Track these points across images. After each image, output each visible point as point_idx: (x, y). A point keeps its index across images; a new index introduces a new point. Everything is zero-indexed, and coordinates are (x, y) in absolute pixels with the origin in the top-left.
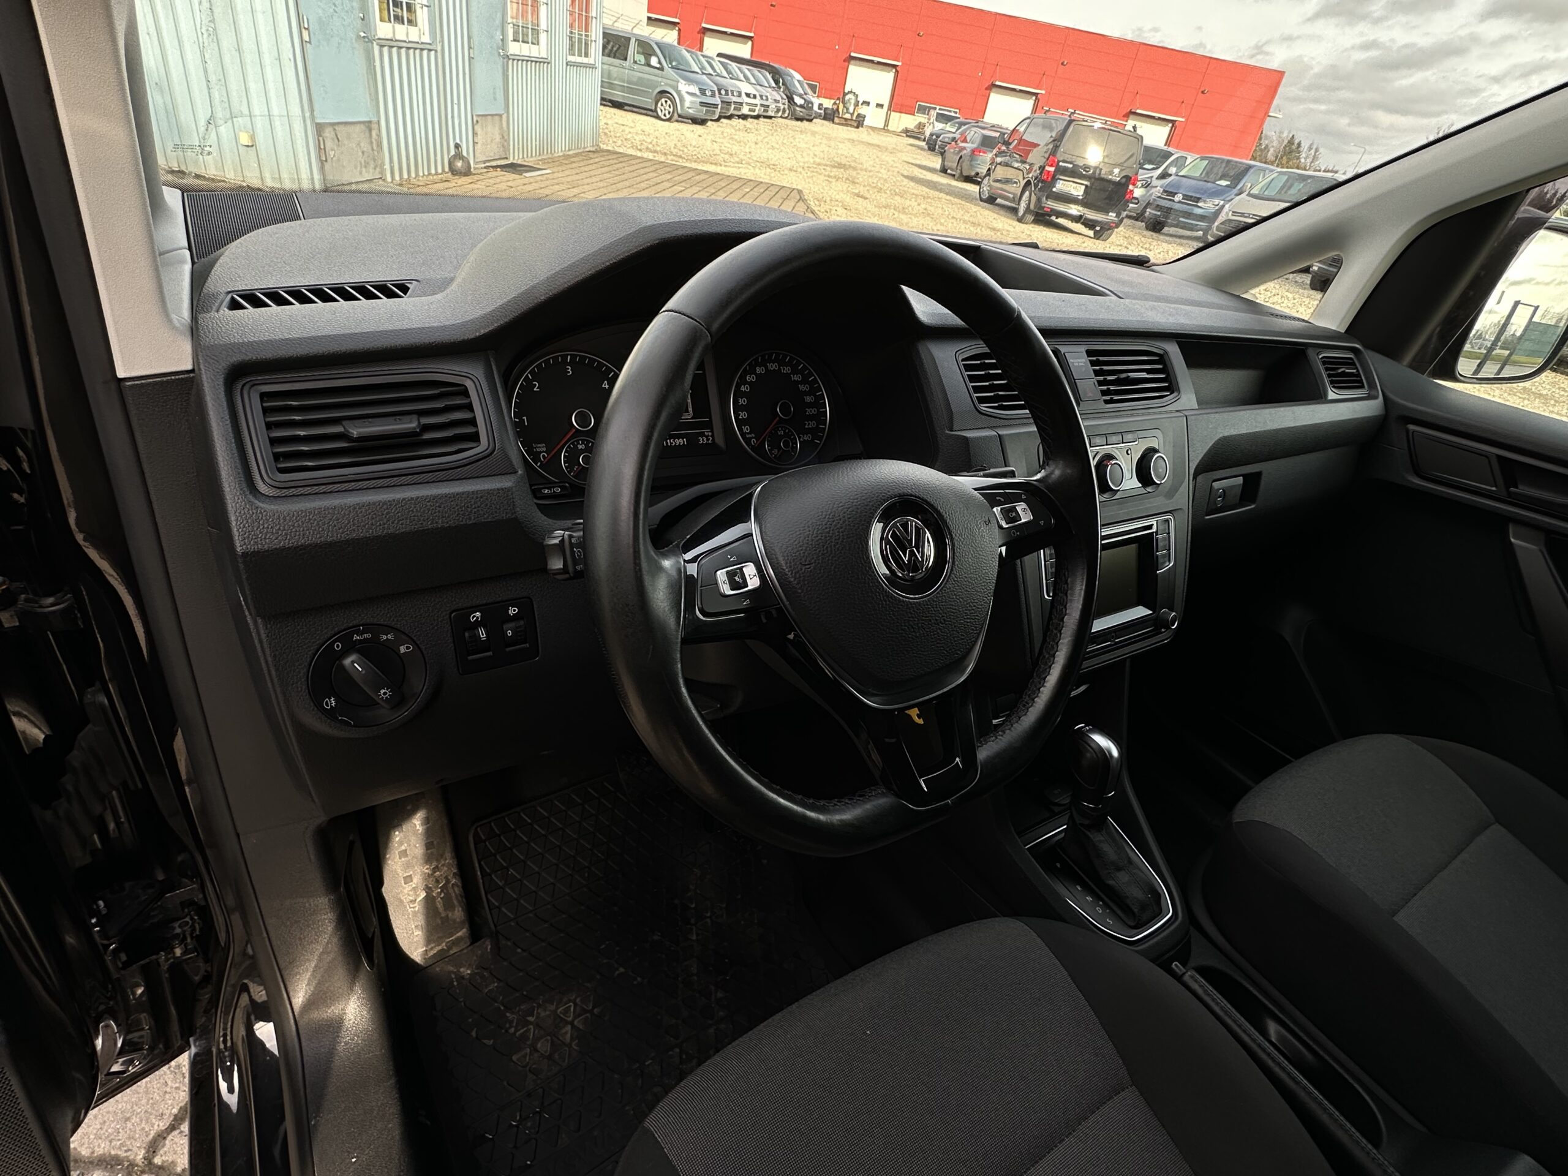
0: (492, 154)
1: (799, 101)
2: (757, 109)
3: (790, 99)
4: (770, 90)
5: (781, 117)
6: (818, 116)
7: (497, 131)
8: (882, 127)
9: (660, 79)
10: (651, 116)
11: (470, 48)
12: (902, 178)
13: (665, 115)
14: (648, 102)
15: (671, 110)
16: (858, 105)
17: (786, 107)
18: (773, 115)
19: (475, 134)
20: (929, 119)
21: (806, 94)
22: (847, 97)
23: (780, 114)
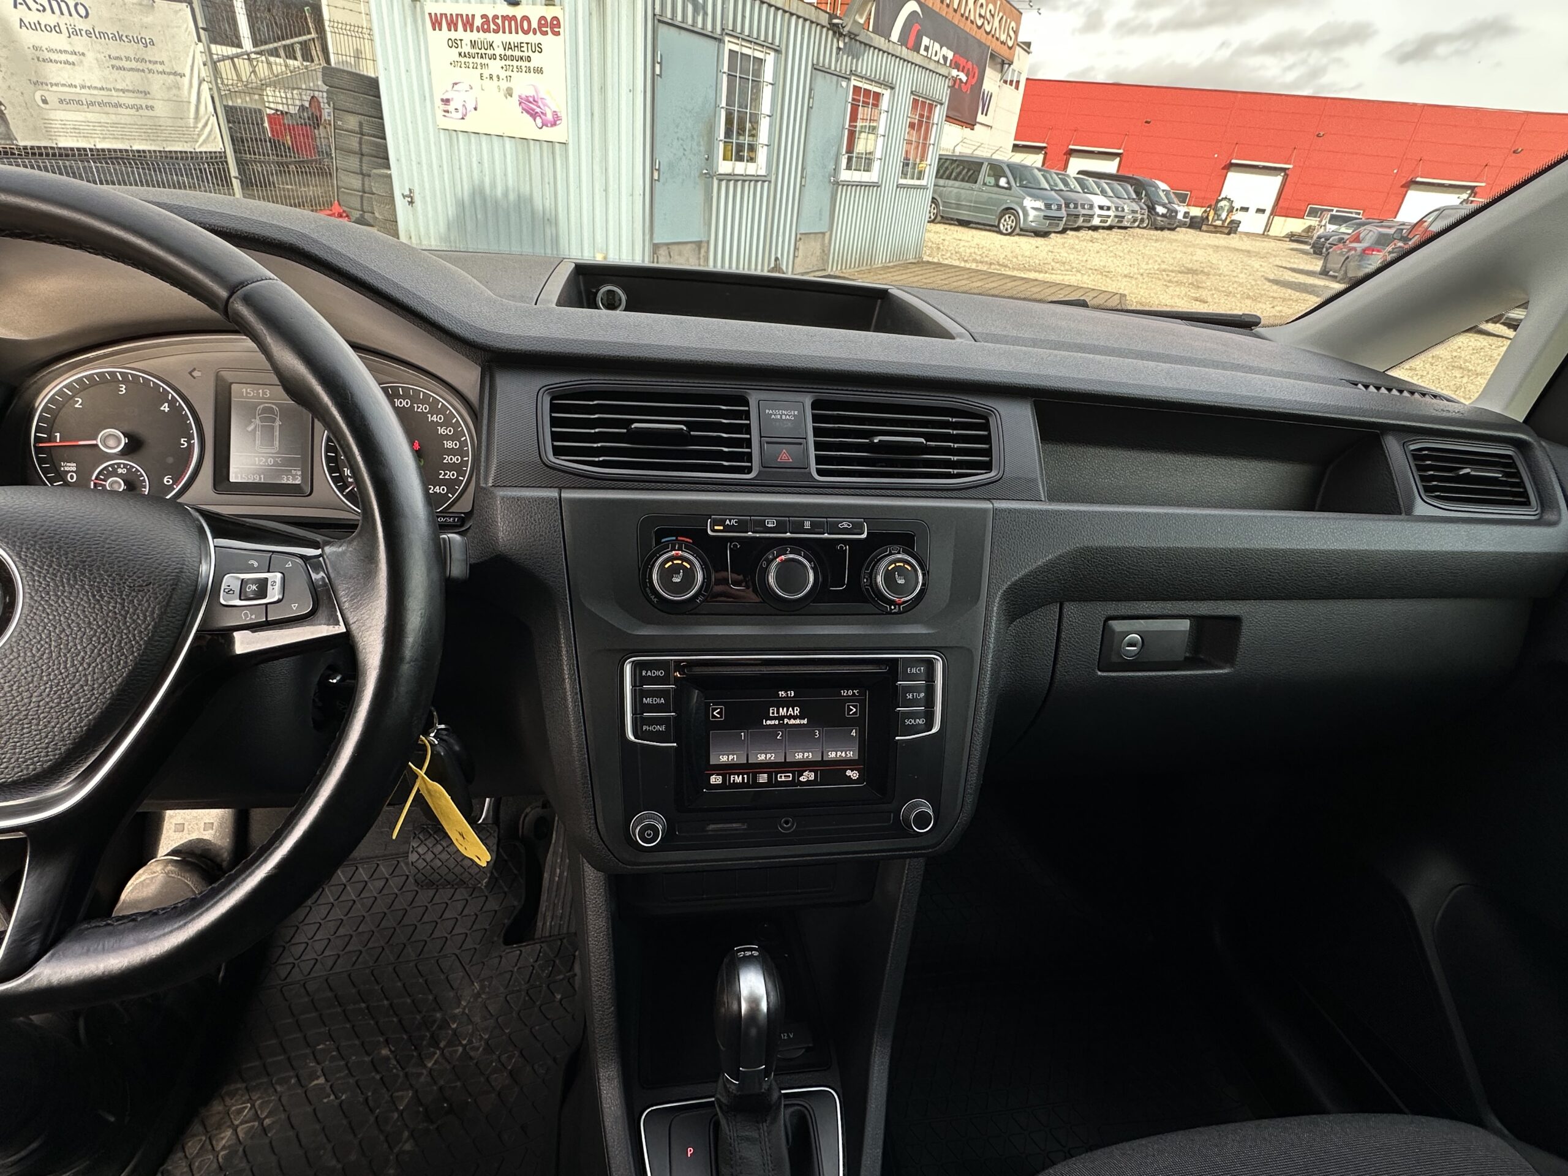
0: (811, 267)
1: (1160, 210)
2: (1110, 220)
3: (1151, 209)
4: (1128, 201)
5: (1138, 227)
6: (1182, 225)
7: (818, 246)
8: (1261, 232)
9: (1006, 198)
10: (994, 231)
11: (802, 177)
12: (1265, 281)
13: (1007, 230)
14: (992, 219)
15: (1014, 224)
16: (1232, 211)
17: (1145, 217)
18: (1128, 225)
19: (796, 249)
20: (1320, 221)
21: (1170, 203)
22: (1222, 204)
23: (1136, 224)
